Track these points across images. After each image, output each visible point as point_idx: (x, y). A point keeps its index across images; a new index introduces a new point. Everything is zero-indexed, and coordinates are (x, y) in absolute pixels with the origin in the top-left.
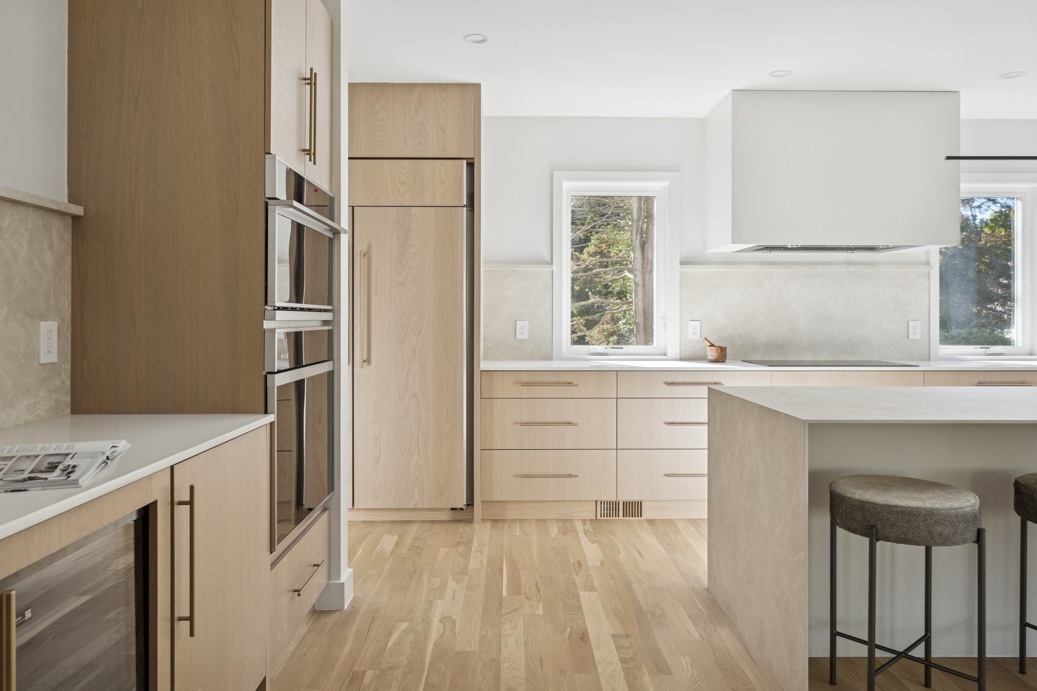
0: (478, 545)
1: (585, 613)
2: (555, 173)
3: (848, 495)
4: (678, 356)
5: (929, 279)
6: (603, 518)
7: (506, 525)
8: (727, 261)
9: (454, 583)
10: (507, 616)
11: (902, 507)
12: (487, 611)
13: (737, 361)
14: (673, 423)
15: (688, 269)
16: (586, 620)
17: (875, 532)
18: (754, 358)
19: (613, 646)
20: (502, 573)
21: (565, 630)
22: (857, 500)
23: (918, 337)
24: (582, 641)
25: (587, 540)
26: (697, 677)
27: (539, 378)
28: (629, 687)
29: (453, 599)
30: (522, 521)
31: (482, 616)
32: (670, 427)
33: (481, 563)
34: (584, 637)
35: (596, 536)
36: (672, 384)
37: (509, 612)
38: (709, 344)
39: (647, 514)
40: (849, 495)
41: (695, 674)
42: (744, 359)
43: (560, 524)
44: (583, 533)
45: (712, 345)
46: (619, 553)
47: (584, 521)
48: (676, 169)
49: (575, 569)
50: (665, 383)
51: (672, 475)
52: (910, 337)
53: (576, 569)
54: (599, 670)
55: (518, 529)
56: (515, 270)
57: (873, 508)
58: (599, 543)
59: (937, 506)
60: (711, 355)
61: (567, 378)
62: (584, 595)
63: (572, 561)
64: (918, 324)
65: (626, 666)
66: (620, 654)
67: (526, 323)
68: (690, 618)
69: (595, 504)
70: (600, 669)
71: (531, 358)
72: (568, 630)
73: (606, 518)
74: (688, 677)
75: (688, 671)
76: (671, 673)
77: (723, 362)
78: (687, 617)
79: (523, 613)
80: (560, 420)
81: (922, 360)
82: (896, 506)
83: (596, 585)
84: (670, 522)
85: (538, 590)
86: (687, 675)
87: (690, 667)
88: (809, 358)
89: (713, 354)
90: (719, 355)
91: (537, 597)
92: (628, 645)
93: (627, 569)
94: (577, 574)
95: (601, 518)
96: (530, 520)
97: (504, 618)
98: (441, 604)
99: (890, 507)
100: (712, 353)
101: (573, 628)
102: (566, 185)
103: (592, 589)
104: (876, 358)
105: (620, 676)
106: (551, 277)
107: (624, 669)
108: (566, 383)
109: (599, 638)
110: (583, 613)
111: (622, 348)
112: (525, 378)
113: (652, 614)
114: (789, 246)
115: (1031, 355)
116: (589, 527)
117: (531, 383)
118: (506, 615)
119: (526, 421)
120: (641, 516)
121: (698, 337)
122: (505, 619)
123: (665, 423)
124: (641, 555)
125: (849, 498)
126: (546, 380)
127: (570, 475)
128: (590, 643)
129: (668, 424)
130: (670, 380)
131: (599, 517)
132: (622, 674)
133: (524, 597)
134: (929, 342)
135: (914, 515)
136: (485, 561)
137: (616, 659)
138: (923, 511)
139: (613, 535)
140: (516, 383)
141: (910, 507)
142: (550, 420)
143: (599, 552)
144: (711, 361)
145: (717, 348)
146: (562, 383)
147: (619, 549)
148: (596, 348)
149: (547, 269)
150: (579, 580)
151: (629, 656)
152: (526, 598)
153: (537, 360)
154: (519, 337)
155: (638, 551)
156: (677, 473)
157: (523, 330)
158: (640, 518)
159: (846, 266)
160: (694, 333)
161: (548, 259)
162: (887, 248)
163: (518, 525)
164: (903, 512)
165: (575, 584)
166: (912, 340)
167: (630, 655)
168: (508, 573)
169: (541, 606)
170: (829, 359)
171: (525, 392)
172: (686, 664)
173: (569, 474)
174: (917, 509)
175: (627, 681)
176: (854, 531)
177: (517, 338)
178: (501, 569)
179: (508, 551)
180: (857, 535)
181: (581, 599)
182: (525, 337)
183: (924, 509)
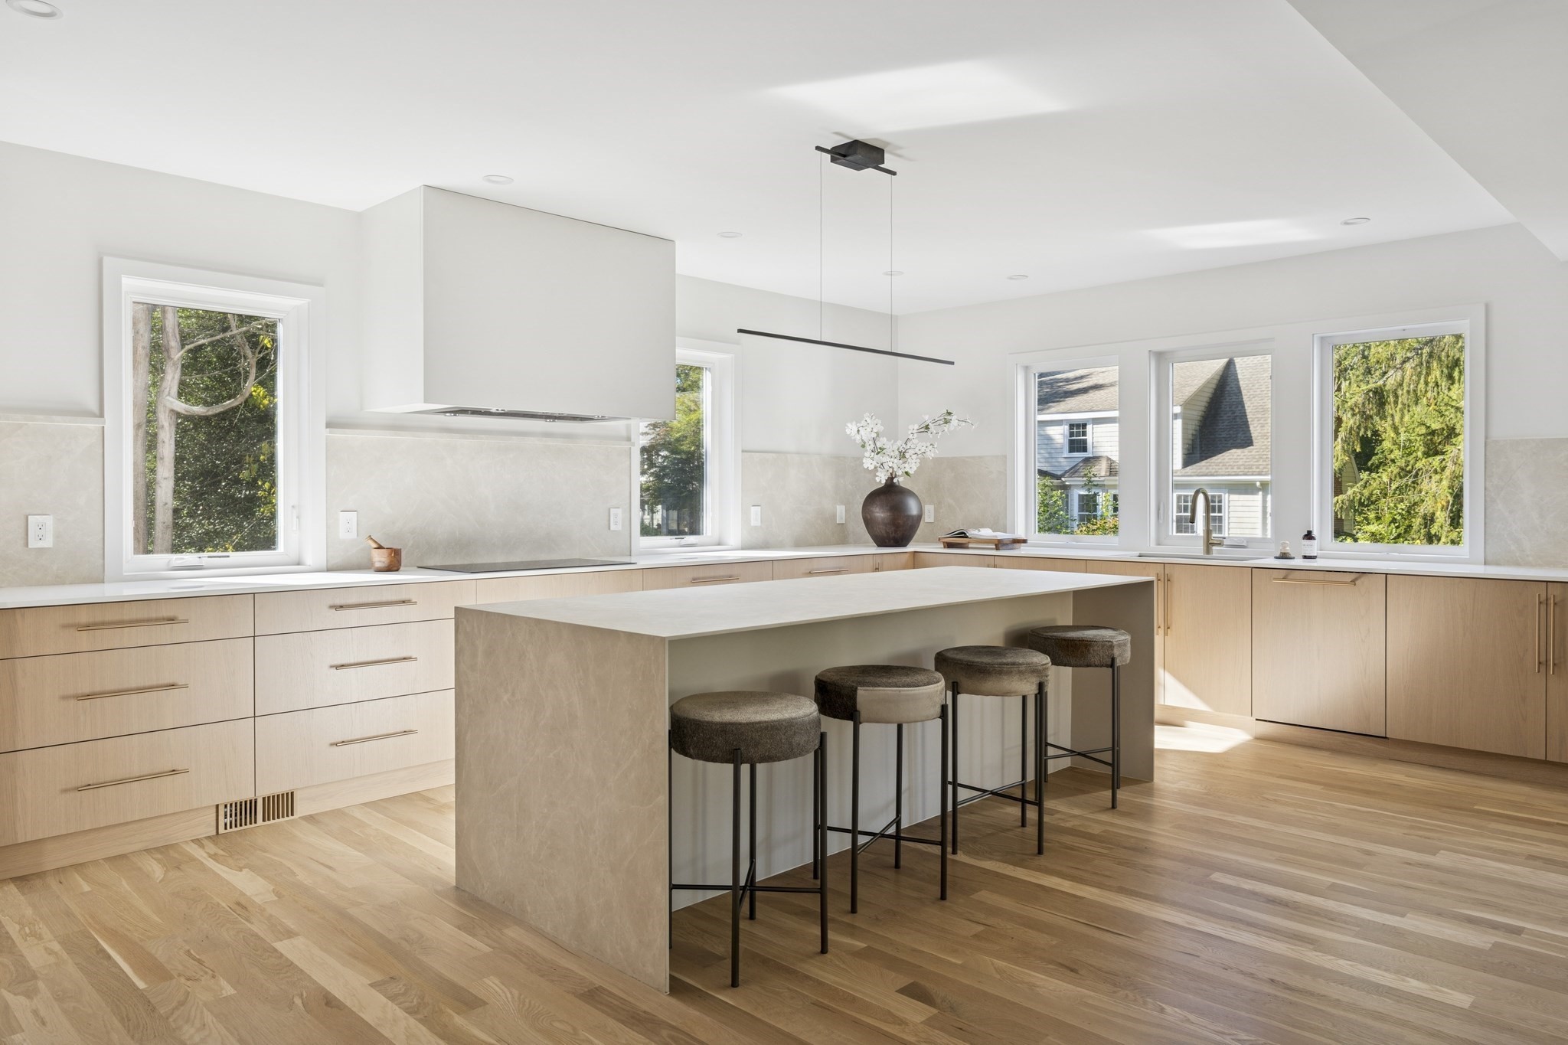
0: (17, 927)
1: (306, 971)
2: (106, 260)
3: (706, 720)
4: (323, 564)
5: (630, 458)
6: (229, 830)
7: (52, 882)
8: (396, 425)
9: (22, 999)
10: (175, 1016)
11: (765, 722)
12: (129, 1020)
13: (411, 568)
14: (343, 666)
15: (339, 435)
16: (314, 978)
17: (740, 756)
18: (431, 563)
19: (384, 1000)
20: (109, 957)
21: (293, 1003)
22: (717, 724)
23: (619, 528)
24: (332, 1007)
25: (226, 869)
26: (520, 995)
27: (110, 616)
28: (443, 1039)
29: (44, 1023)
30: (78, 867)
31: (129, 1031)
32: (340, 671)
33: (50, 952)
34: (329, 1001)
35: (237, 859)
36: (341, 607)
37: (174, 1009)
38: (375, 546)
39: (301, 808)
40: (708, 719)
41: (516, 993)
42: (421, 566)
43: (159, 856)
44: (210, 859)
45: (380, 547)
46: (294, 873)
47: (197, 841)
48: (319, 283)
49: (239, 915)
50: (331, 607)
51: (343, 742)
52: (611, 529)
53: (241, 913)
54: (387, 1035)
55: (82, 882)
56: (26, 424)
57: (736, 728)
58: (252, 868)
59: (794, 715)
60: (380, 562)
61: (165, 611)
62: (282, 946)
63: (224, 905)
64: (619, 511)
65: (419, 1016)
66: (401, 1003)
67: (49, 521)
68: (460, 929)
69: (214, 810)
70: (386, 1032)
71: (60, 581)
72: (298, 1001)
73: (234, 829)
74: (510, 1000)
75: (504, 992)
76: (485, 1003)
77: (397, 570)
78: (456, 929)
79: (200, 1003)
80: (154, 682)
81: (622, 555)
82: (760, 723)
83: (292, 927)
84: (338, 813)
85: (199, 961)
86: (507, 998)
87: (503, 987)
88: (500, 559)
89: (383, 559)
90: (391, 561)
91: (206, 973)
92: (403, 990)
93: (324, 892)
94: (247, 920)
95: (226, 831)
96: (95, 862)
97: (171, 1020)
98: (25, 1040)
99: (753, 724)
100: (380, 558)
101: (302, 995)
102: (128, 282)
103: (290, 934)
104: (576, 555)
105: (422, 1031)
106: (101, 438)
107: (420, 1021)
108: (164, 619)
109: (354, 995)
110: (302, 971)
111: (228, 557)
112: (84, 617)
113: (407, 941)
114: (494, 410)
115: (719, 544)
116: (212, 848)
117: (95, 624)
118: (172, 1014)
119: (87, 691)
120: (292, 815)
121: (353, 535)
122: (174, 1021)
123: (331, 667)
124: (330, 868)
125: (708, 722)
126: (126, 617)
127: (174, 771)
128: (346, 1007)
129: (337, 667)
130: (338, 602)
131: (222, 830)
132: (424, 1028)
133: (183, 980)
134: (630, 533)
135: (777, 729)
136: (56, 947)
137: (400, 1013)
138: (784, 723)
139: (265, 852)
140: (66, 626)
141: (773, 721)
142: (133, 685)
143: (261, 881)
144: (380, 570)
145: (390, 550)
146: (157, 620)
147: (289, 868)
148: (183, 559)
149: (93, 425)
150: (257, 927)
151: (415, 1003)
152: (188, 980)
153: (72, 583)
154: (33, 544)
155: (322, 864)
156: (350, 739)
157: (44, 533)
158: (291, 817)
159: (544, 439)
160: (348, 530)
161: (93, 406)
162: (603, 419)
163: (77, 876)
164: (766, 728)
165: (256, 935)
166: (613, 531)
167: (415, 1000)
168: (120, 953)
169: (223, 983)
170: (524, 560)
171: (84, 640)
172: (496, 984)
173: (172, 769)
174: (779, 721)
175: (436, 1034)
176: (714, 760)
177: (30, 547)
178: (103, 951)
179: (90, 920)
180: (717, 764)
181: (283, 952)
182: (48, 543)
183: (785, 720)
